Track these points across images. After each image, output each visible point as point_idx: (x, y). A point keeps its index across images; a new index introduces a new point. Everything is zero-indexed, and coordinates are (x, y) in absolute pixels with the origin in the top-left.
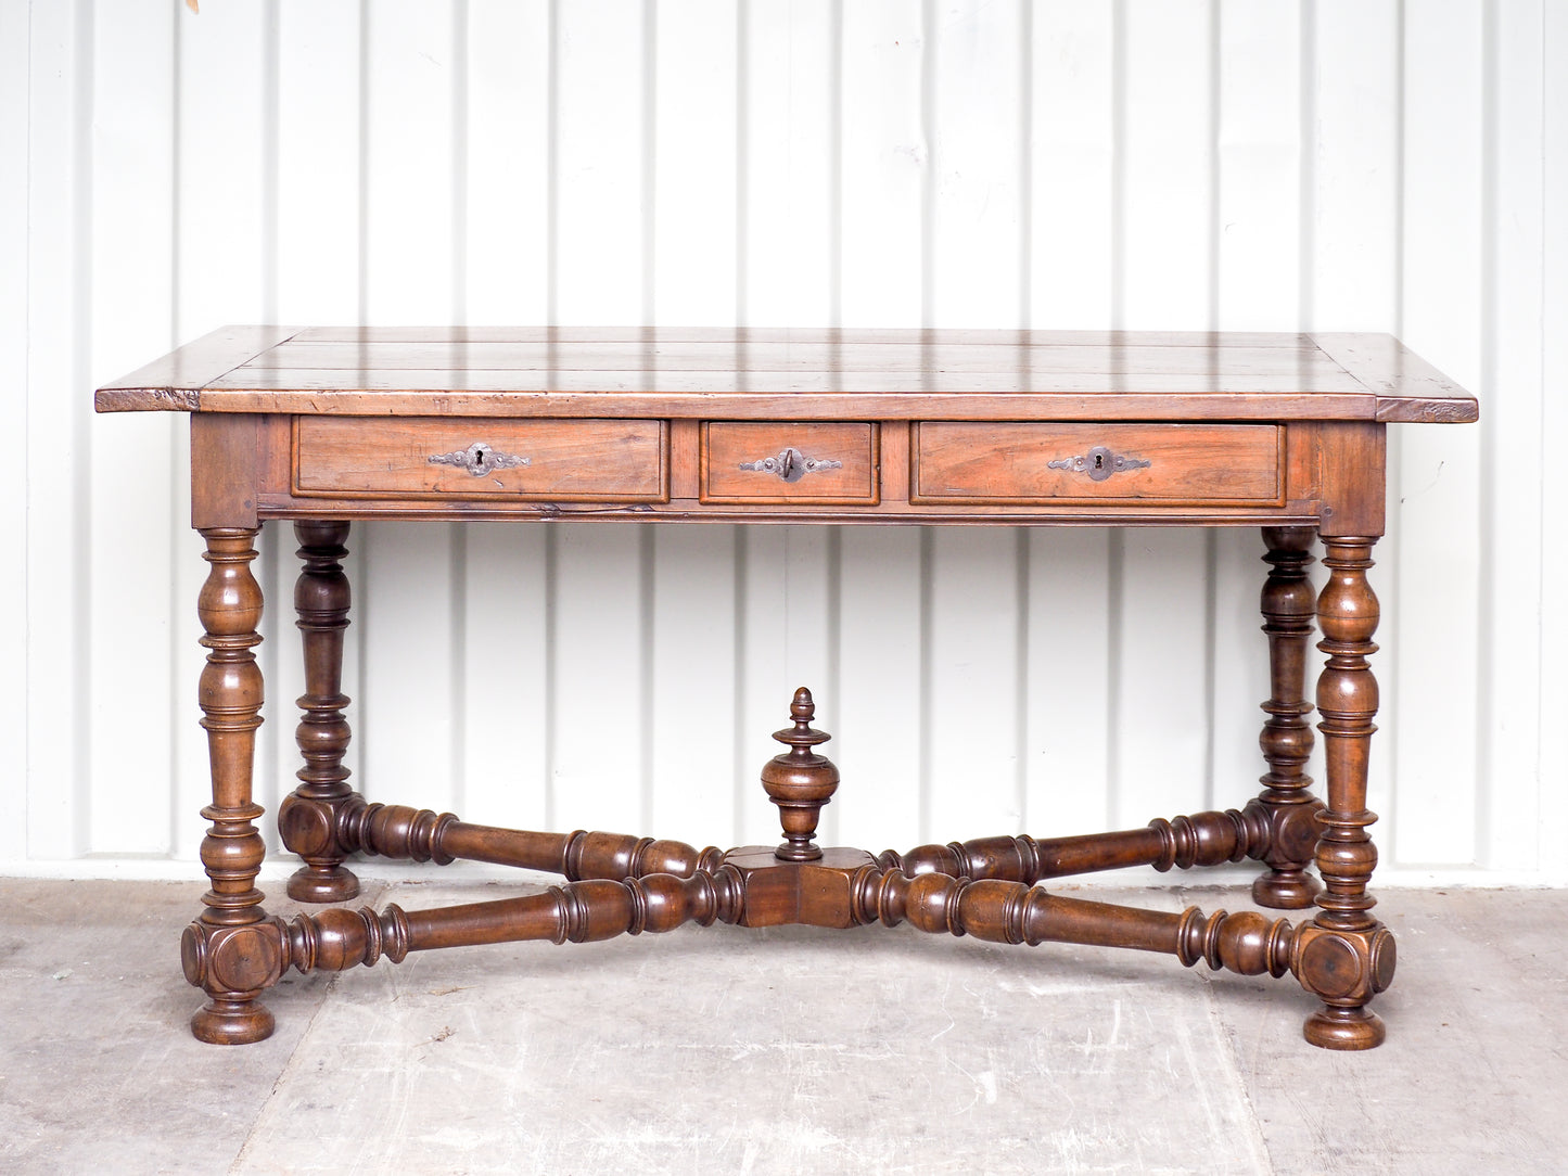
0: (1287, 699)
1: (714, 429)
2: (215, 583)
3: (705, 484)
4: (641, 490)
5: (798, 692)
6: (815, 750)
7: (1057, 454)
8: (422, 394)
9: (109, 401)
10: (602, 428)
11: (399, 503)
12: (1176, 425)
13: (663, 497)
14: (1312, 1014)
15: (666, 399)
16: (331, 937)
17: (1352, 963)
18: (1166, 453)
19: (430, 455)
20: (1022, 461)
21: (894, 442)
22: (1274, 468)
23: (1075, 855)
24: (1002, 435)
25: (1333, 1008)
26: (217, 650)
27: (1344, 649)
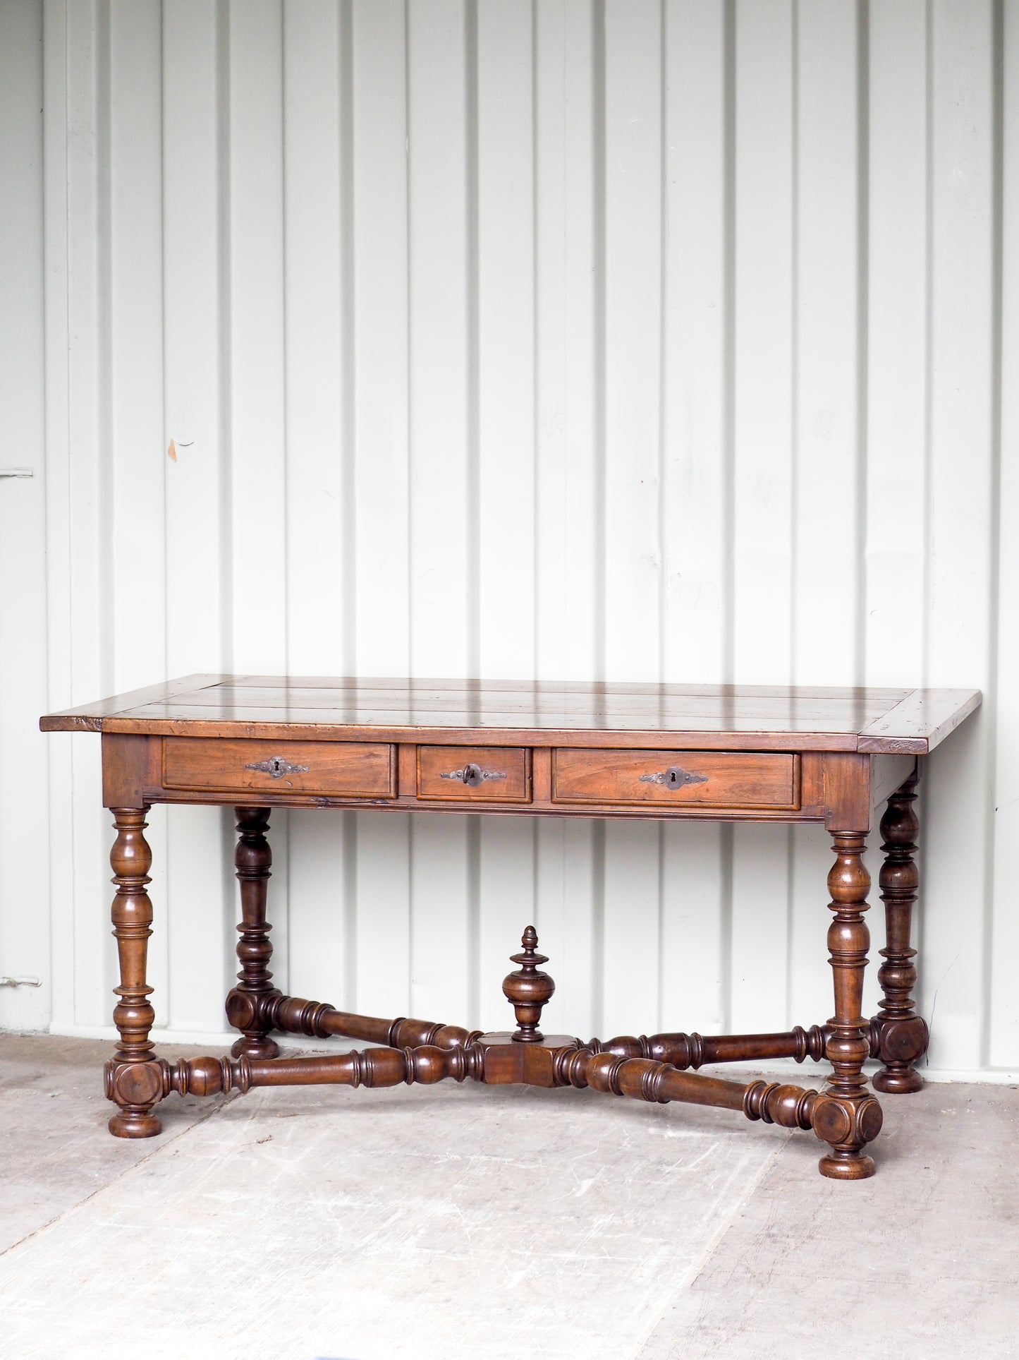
0: (896, 947)
1: (424, 751)
2: (121, 843)
3: (419, 786)
4: (377, 790)
5: (527, 929)
6: (539, 968)
7: (646, 771)
8: (238, 724)
9: (49, 724)
10: (353, 748)
11: (229, 794)
12: (725, 753)
13: (393, 795)
14: (824, 1155)
15: (391, 730)
16: (199, 1074)
17: (844, 1120)
18: (718, 772)
19: (247, 763)
20: (624, 775)
21: (541, 761)
22: (791, 783)
23: (730, 1048)
24: (610, 758)
25: (839, 1151)
26: (122, 886)
27: (844, 908)
